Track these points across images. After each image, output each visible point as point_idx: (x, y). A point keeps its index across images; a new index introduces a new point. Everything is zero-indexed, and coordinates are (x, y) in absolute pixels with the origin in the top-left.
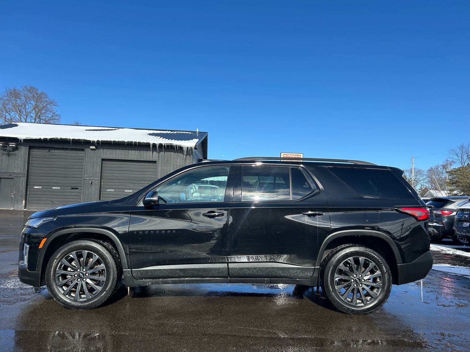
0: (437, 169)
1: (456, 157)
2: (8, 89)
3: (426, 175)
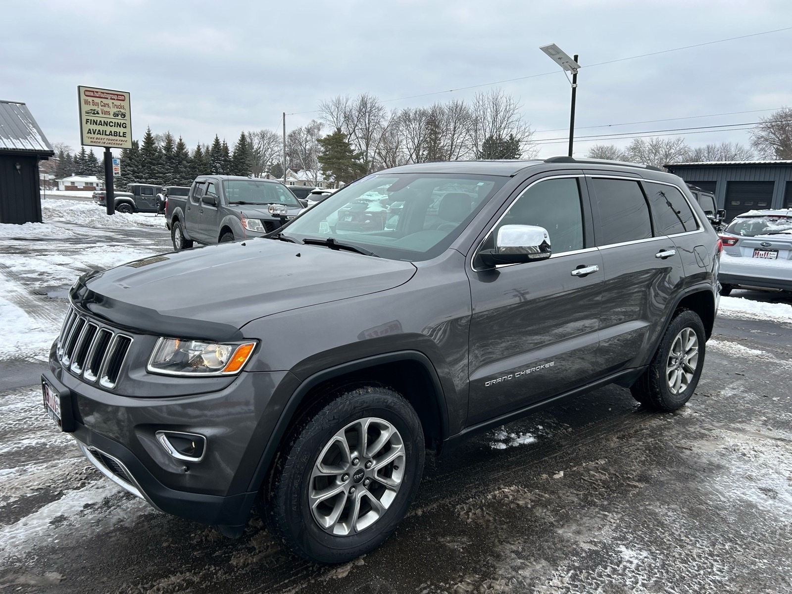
0: (299, 134)
1: (330, 117)
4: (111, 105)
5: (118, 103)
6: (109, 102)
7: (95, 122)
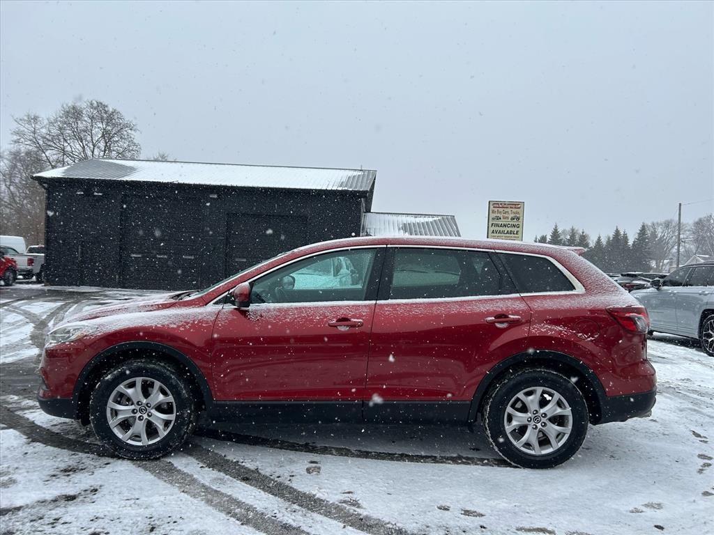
0: (709, 221)
2: (65, 106)
3: (689, 231)
4: (510, 212)
5: (514, 210)
6: (509, 210)
7: (497, 225)
